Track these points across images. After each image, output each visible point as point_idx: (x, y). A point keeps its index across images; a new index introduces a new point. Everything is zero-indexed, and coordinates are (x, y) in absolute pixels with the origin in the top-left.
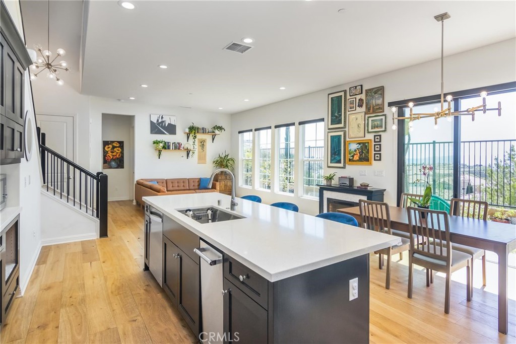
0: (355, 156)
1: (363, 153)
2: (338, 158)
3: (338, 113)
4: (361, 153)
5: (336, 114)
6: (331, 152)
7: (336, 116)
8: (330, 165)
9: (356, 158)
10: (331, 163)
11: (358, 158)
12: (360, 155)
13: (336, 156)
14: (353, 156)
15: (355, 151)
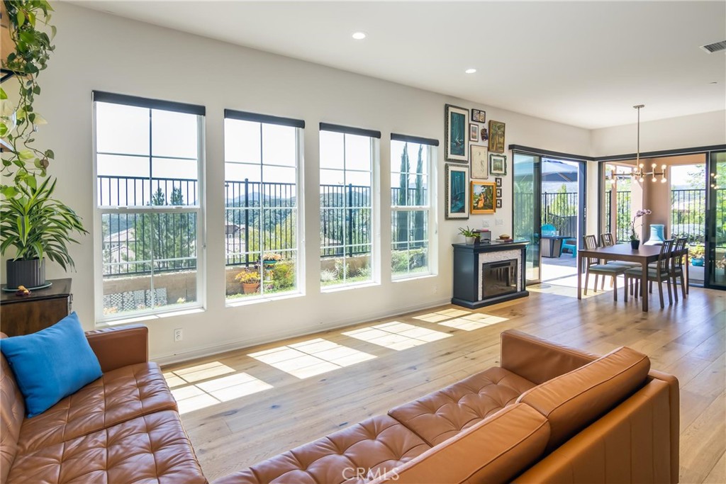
0: (480, 202)
1: (487, 198)
2: (460, 205)
3: (459, 139)
4: (486, 198)
5: (457, 140)
6: (451, 196)
7: (457, 143)
8: (451, 215)
9: (481, 204)
10: (451, 212)
11: (482, 205)
12: (485, 201)
13: (458, 202)
14: (477, 203)
15: (480, 195)
